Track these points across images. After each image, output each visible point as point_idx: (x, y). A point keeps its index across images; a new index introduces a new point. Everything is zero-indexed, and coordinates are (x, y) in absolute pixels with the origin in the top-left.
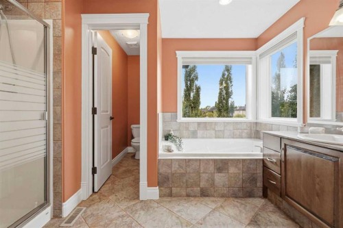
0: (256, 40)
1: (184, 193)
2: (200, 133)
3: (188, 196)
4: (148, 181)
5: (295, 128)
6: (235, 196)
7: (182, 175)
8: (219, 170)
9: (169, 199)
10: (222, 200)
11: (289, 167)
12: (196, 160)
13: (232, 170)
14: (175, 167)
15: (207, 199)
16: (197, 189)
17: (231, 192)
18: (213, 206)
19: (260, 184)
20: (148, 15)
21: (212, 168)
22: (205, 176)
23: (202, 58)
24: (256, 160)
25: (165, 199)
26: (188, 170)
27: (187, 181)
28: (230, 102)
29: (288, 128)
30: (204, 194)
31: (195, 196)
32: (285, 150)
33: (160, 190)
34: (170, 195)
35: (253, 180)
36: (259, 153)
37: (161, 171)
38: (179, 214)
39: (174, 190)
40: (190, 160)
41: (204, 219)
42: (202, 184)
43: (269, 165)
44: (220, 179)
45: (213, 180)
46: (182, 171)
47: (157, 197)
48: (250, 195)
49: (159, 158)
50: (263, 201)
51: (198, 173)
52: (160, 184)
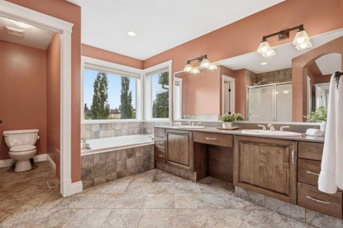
0: (143, 62)
1: (104, 180)
2: (102, 133)
3: (107, 181)
4: (72, 178)
5: (169, 124)
6: (140, 172)
7: (103, 165)
8: (130, 156)
9: (92, 188)
10: (132, 177)
11: (169, 144)
12: (113, 152)
13: (138, 154)
14: (96, 160)
15: (122, 179)
16: (114, 174)
17: (137, 170)
18: (129, 181)
19: (153, 160)
20: (72, 25)
21: (124, 155)
22: (120, 163)
23: (102, 66)
24: (151, 145)
25: (88, 189)
26: (107, 160)
27: (106, 169)
28: (105, 105)
29: (164, 124)
30: (120, 176)
31: (113, 180)
32: (168, 136)
33: (83, 183)
34: (93, 185)
35: (149, 158)
36: (151, 141)
37: (83, 166)
38: (108, 192)
39: (96, 180)
40: (108, 152)
41: (127, 188)
42: (118, 170)
43: (158, 146)
44: (130, 162)
45: (125, 164)
46: (102, 162)
47: (81, 190)
48: (148, 169)
49: (82, 155)
50: (155, 170)
51: (115, 161)
52: (83, 178)
